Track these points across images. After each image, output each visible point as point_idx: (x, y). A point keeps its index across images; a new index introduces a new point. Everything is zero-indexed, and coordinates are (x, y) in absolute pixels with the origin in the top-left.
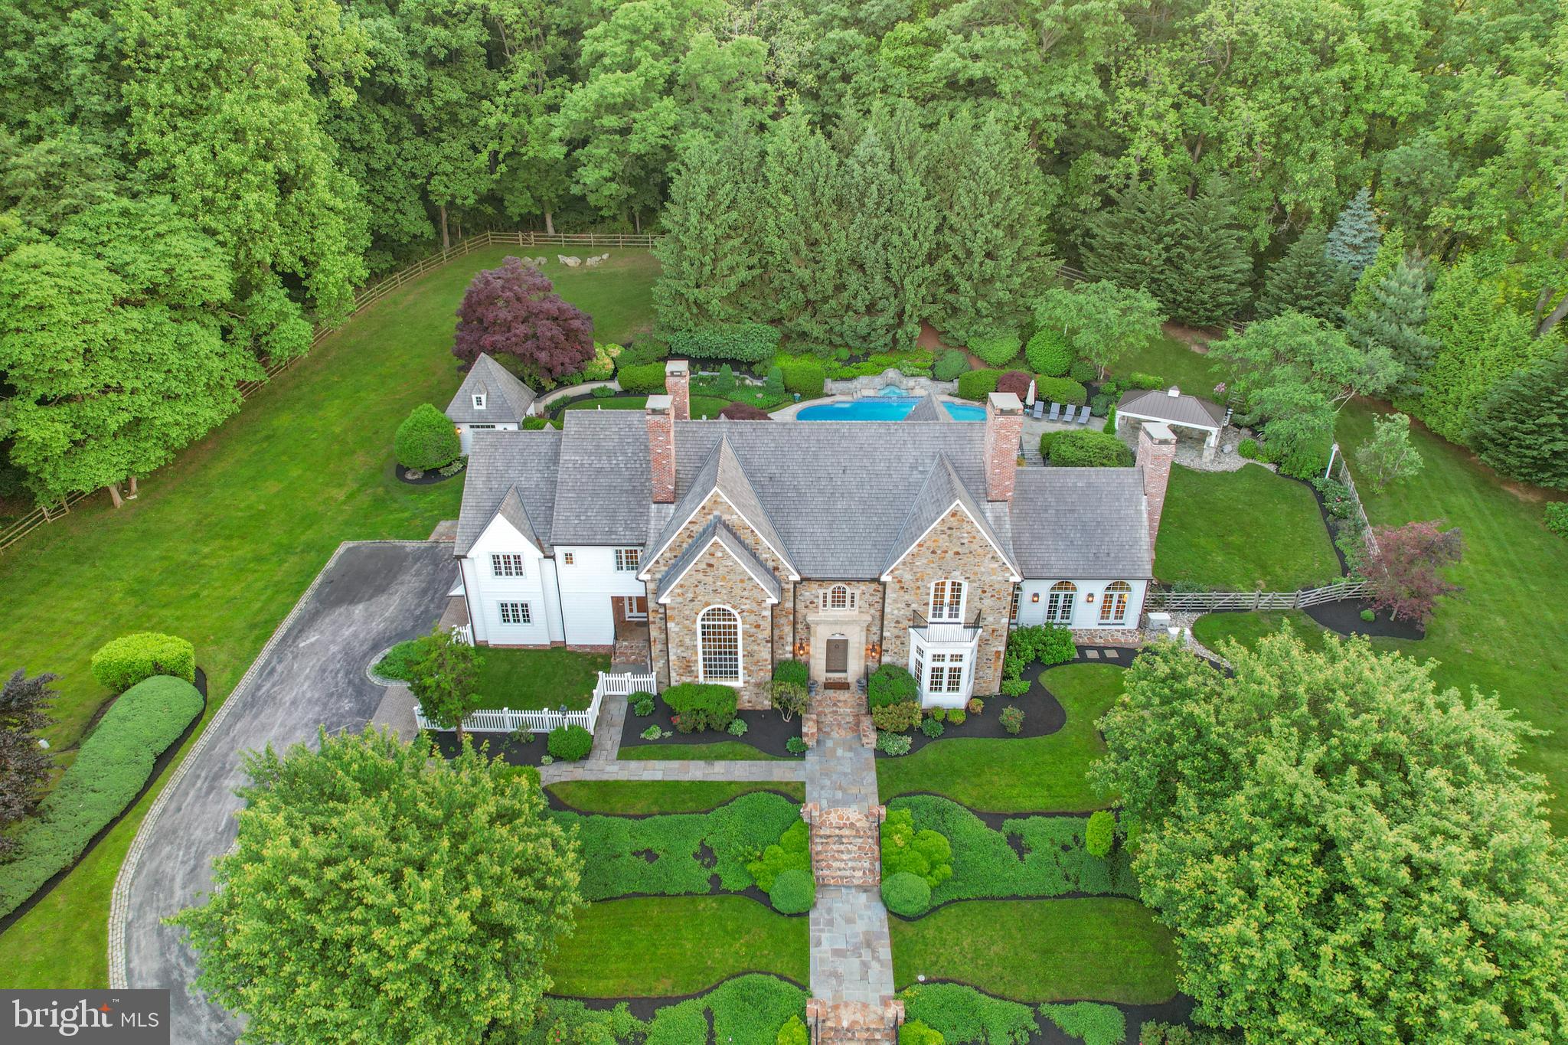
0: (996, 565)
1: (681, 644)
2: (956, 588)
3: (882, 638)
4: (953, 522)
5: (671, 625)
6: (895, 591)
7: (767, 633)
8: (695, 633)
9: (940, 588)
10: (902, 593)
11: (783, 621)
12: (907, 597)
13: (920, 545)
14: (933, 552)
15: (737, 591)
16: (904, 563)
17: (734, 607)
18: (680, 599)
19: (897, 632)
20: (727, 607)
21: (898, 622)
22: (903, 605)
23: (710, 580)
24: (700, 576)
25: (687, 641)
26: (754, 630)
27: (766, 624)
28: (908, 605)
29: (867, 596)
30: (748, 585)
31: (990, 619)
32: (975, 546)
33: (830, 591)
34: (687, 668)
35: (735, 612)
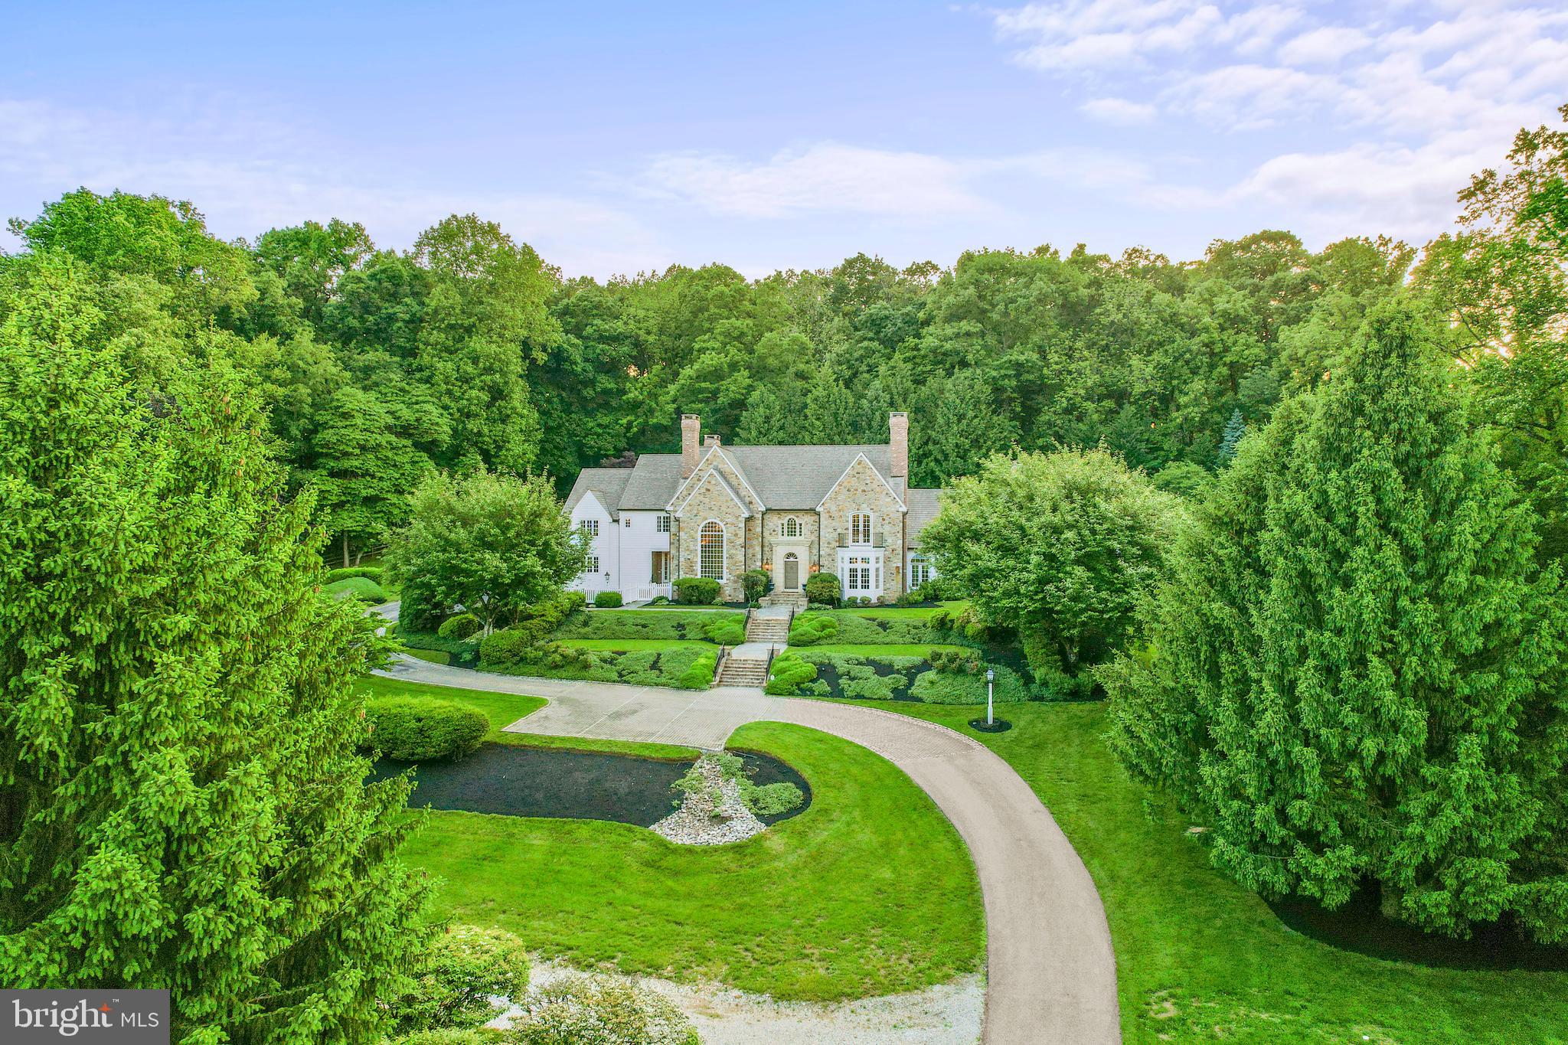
0: (889, 500)
1: (687, 549)
2: (867, 520)
3: (820, 555)
4: (859, 468)
5: (682, 534)
6: (826, 520)
7: (742, 540)
8: (696, 540)
9: (856, 519)
10: (830, 521)
11: (755, 542)
12: (834, 524)
13: (840, 485)
14: (849, 490)
15: (724, 508)
16: (831, 498)
17: (722, 520)
18: (688, 515)
19: (828, 550)
20: (717, 521)
21: (829, 543)
22: (831, 530)
23: (707, 500)
24: (701, 498)
25: (692, 547)
26: (733, 538)
27: (742, 533)
28: (836, 530)
29: (809, 526)
30: (731, 504)
31: (890, 540)
32: (875, 486)
33: (785, 522)
34: (691, 568)
35: (722, 525)
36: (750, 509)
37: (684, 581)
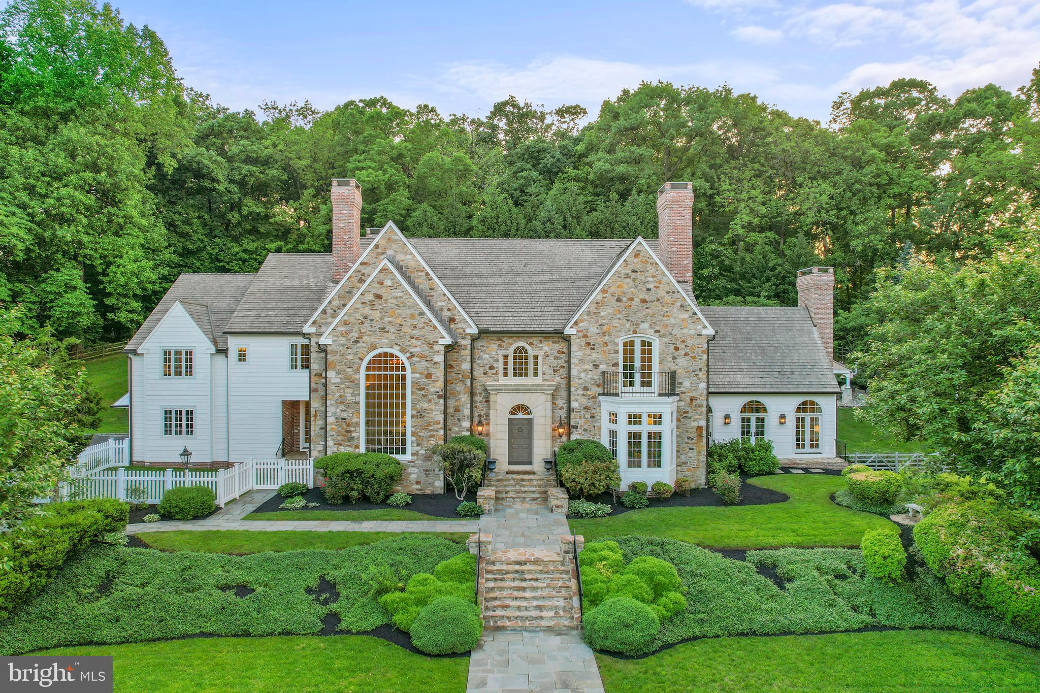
0: (685, 316)
1: (341, 401)
2: (647, 346)
3: (569, 410)
4: (637, 263)
5: (331, 374)
6: (581, 349)
7: (440, 384)
8: (357, 385)
9: (629, 347)
10: (588, 351)
11: (459, 387)
12: (594, 355)
13: (604, 291)
14: (619, 300)
15: (407, 329)
16: (589, 313)
17: (403, 351)
18: (343, 340)
19: (584, 401)
20: (395, 351)
21: (586, 389)
22: (589, 367)
23: (376, 315)
24: (367, 310)
25: (349, 398)
26: (423, 381)
27: (439, 373)
28: (596, 366)
29: (551, 359)
30: (420, 322)
31: (687, 384)
32: (662, 293)
33: (510, 353)
34: (348, 436)
35: (403, 358)
36: (450, 331)
37: (336, 459)
